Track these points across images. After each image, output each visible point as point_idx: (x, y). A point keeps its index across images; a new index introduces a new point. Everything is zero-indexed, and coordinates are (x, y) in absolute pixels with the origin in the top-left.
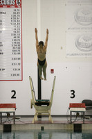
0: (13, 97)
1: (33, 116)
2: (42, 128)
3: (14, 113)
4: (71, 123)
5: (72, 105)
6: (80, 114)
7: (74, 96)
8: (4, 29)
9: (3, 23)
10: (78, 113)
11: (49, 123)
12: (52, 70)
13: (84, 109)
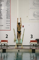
0: (6, 37)
1: (15, 46)
2: (19, 51)
3: (7, 44)
4: (31, 49)
5: (31, 41)
6: (35, 45)
7: (32, 37)
8: (3, 8)
9: (2, 5)
10: (34, 44)
11: (22, 49)
12: (23, 26)
13: (36, 43)
